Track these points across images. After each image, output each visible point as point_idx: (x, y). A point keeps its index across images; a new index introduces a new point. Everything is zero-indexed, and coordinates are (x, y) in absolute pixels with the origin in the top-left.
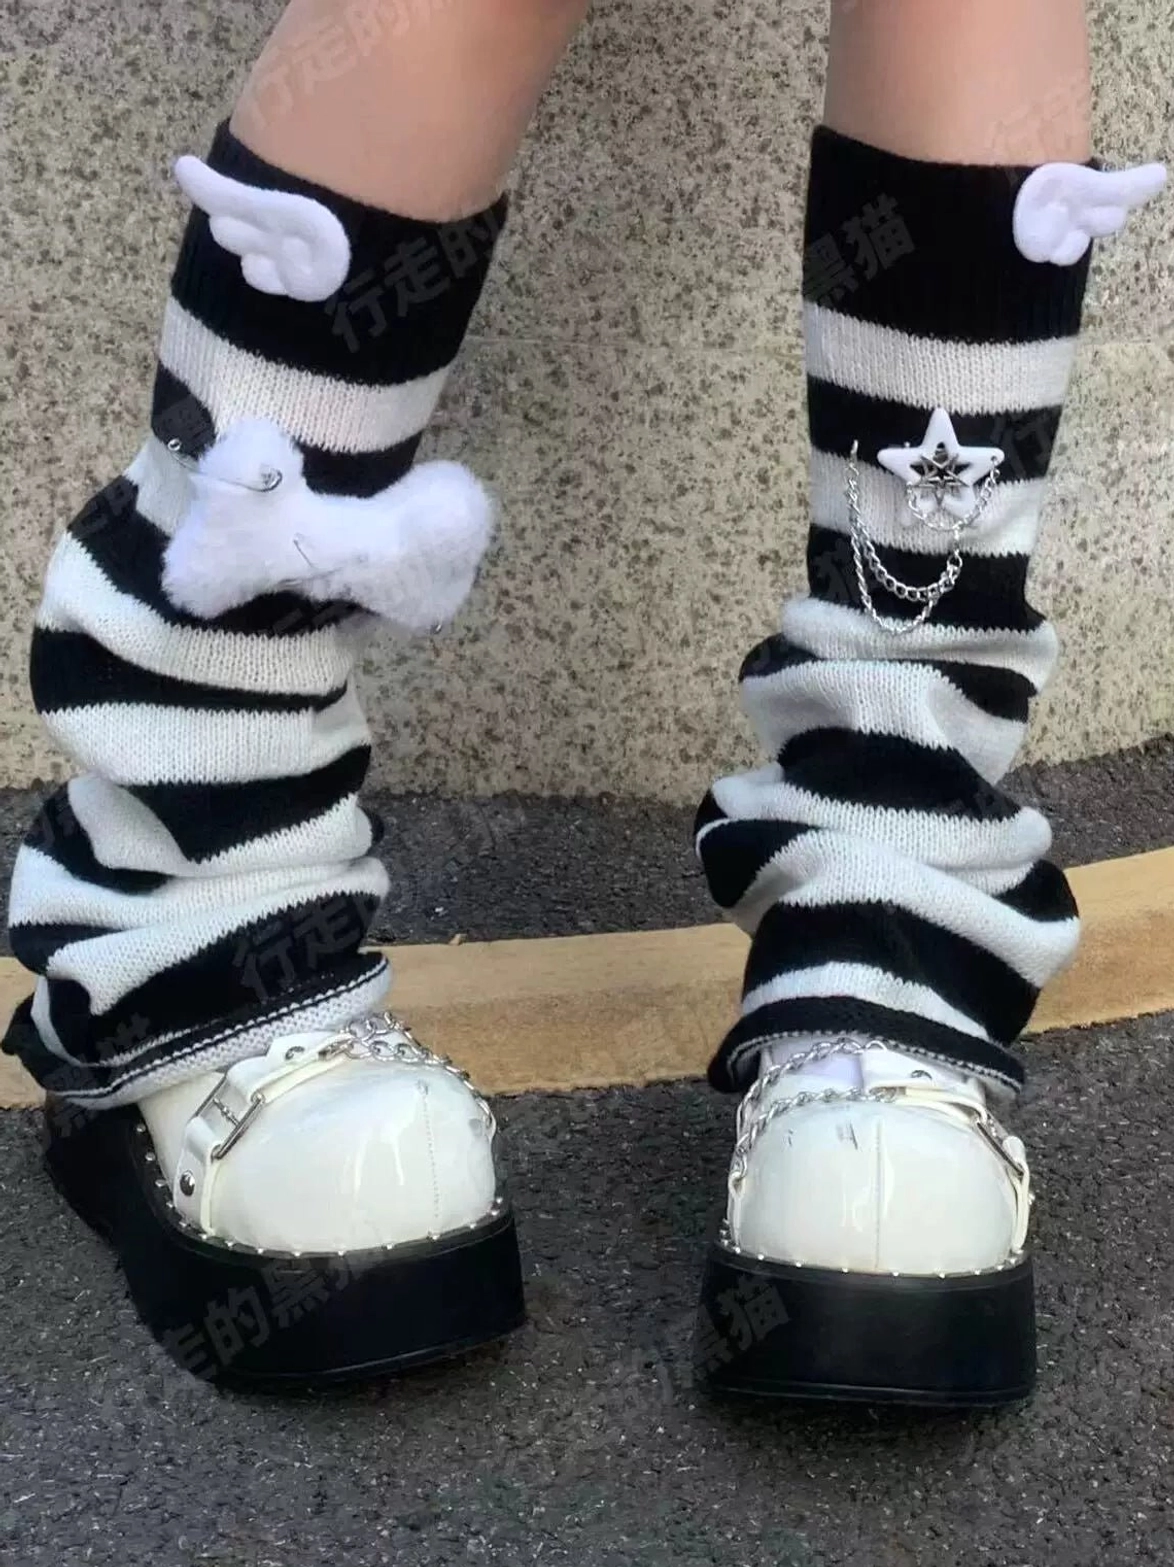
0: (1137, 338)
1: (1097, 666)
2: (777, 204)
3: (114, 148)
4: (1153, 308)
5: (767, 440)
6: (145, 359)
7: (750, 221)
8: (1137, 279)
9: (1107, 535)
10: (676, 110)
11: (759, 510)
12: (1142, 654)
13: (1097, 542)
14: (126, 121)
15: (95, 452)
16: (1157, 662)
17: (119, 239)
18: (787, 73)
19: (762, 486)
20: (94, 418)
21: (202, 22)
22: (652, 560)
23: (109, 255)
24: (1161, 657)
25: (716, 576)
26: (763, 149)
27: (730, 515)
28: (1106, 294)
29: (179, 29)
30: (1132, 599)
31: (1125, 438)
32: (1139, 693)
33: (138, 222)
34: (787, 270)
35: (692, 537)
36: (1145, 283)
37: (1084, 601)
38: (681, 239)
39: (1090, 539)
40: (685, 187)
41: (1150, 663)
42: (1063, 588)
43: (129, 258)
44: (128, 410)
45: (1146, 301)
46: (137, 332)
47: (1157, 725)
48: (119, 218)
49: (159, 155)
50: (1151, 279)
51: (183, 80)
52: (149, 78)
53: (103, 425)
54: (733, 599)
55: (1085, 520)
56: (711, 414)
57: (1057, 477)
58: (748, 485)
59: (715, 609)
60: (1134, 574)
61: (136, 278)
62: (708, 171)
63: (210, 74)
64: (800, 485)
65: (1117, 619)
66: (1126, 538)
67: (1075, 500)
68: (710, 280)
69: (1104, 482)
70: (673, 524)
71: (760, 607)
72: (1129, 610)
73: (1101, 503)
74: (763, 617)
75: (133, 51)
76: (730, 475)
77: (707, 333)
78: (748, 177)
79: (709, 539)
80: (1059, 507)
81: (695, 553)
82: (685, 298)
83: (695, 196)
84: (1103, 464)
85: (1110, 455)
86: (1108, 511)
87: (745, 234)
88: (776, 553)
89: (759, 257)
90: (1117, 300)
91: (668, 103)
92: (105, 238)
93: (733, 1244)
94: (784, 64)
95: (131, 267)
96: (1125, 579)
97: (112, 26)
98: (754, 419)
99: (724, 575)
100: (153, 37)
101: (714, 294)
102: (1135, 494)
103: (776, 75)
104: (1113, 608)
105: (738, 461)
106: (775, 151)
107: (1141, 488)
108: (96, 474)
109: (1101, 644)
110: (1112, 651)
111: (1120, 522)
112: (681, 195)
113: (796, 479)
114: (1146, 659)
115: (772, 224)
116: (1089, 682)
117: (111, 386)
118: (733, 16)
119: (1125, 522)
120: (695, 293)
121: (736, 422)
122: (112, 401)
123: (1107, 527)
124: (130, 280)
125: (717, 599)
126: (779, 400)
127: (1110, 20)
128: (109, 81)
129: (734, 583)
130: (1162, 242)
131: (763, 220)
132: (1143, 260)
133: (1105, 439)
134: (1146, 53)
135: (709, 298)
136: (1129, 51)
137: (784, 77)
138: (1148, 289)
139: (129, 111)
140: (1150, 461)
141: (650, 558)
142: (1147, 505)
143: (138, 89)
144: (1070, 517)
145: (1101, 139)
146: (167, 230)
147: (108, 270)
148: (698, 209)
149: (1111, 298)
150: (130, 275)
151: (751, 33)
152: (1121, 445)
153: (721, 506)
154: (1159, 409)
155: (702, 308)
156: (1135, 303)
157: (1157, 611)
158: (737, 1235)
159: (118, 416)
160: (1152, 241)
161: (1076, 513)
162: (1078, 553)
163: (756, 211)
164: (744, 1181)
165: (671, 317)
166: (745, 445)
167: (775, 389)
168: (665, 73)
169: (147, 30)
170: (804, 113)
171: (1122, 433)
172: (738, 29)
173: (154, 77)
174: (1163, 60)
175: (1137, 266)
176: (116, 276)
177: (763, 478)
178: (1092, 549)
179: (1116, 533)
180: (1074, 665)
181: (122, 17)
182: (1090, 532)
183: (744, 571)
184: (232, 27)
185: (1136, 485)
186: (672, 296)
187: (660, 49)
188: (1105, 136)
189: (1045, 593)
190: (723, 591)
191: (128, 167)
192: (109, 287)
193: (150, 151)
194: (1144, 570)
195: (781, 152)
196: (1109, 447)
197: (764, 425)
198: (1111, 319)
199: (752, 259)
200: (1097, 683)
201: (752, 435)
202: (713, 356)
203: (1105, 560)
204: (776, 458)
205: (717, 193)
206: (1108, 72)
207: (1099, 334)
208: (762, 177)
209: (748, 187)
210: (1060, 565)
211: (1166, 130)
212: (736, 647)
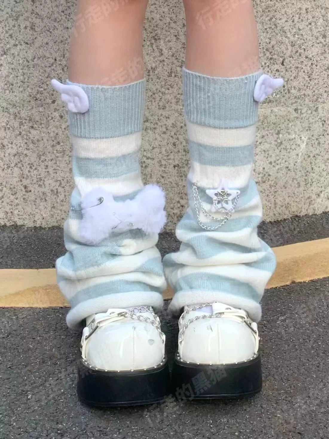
0: (285, 106)
1: (275, 196)
2: (177, 70)
3: (6, 58)
4: (289, 98)
5: (175, 134)
6: (15, 113)
7: (170, 75)
8: (284, 90)
9: (278, 160)
10: (150, 45)
11: (173, 153)
12: (289, 193)
13: (275, 162)
14: (9, 50)
15: (3, 138)
16: (293, 195)
17: (8, 82)
18: (179, 35)
19: (174, 147)
20: (3, 129)
21: (28, 24)
22: (146, 167)
23: (6, 86)
24: (294, 194)
25: (163, 171)
26: (173, 56)
27: (166, 155)
28: (274, 94)
29: (22, 26)
30: (286, 178)
31: (282, 134)
32: (288, 204)
33: (13, 77)
34: (180, 88)
35: (156, 160)
36: (286, 91)
37: (271, 179)
38: (152, 80)
39: (273, 161)
40: (153, 66)
41: (291, 195)
42: (265, 175)
43: (11, 87)
44: (12, 127)
45: (287, 96)
46: (13, 106)
47: (294, 212)
48: (8, 76)
49: (18, 60)
50: (288, 90)
51: (24, 39)
52: (15, 39)
53: (5, 131)
54: (167, 177)
55: (271, 156)
56: (160, 127)
57: (262, 144)
58: (171, 146)
59: (162, 180)
60: (286, 171)
61: (13, 92)
62: (158, 62)
63: (30, 38)
64: (184, 146)
65: (281, 183)
66: (284, 161)
67: (268, 151)
68: (160, 91)
69: (276, 145)
70: (151, 157)
71: (174, 179)
72: (285, 181)
73: (275, 152)
74: (175, 182)
75: (11, 32)
76: (166, 144)
77: (159, 106)
78: (169, 64)
79: (160, 161)
80: (263, 152)
81: (157, 165)
82: (153, 96)
83: (155, 69)
84: (276, 141)
85: (278, 138)
86: (278, 153)
87: (168, 79)
88: (178, 165)
89: (172, 85)
90: (278, 96)
91: (148, 44)
92: (5, 81)
93: (180, 359)
94: (178, 33)
95: (11, 89)
96: (284, 172)
97: (6, 26)
98: (171, 128)
99: (165, 171)
100: (16, 28)
101: (161, 95)
102: (286, 149)
103: (176, 36)
104: (280, 180)
105: (168, 140)
106: (176, 56)
107: (287, 147)
108: (3, 144)
109: (276, 190)
110: (280, 192)
111: (281, 157)
112: (152, 68)
113: (183, 145)
114: (290, 195)
115: (175, 76)
116: (273, 200)
117: (7, 121)
118: (164, 21)
119: (283, 157)
120: (156, 95)
121: (167, 130)
122: (7, 124)
123: (278, 158)
124: (11, 93)
125: (163, 177)
126: (179, 123)
127: (274, 20)
128: (5, 40)
129: (167, 173)
130: (291, 80)
131: (173, 75)
132: (286, 85)
133: (276, 134)
134: (285, 28)
135: (160, 96)
136: (280, 28)
137: (178, 36)
138: (287, 93)
139: (10, 48)
140: (290, 140)
141: (146, 166)
142: (289, 152)
143: (12, 42)
144: (266, 156)
145: (272, 52)
146: (20, 79)
147: (6, 90)
148: (156, 72)
149: (276, 95)
150: (11, 91)
151: (169, 25)
152: (281, 135)
153: (164, 152)
154: (292, 126)
155: (158, 99)
156: (284, 96)
157: (293, 181)
158: (181, 356)
159: (9, 128)
160: (288, 79)
161: (268, 154)
162: (269, 165)
163: (171, 72)
164: (183, 342)
165: (150, 101)
166: (169, 136)
167: (177, 120)
168: (147, 36)
169: (14, 26)
170: (183, 46)
171: (281, 132)
172: (166, 24)
173: (16, 39)
174: (290, 30)
175: (284, 86)
176: (8, 91)
177: (174, 144)
178: (273, 164)
179: (281, 160)
180: (268, 195)
181: (8, 23)
182: (273, 159)
183: (170, 170)
184: (36, 25)
185: (286, 146)
186: (150, 96)
187: (146, 29)
188: (273, 51)
189: (259, 176)
190: (164, 175)
191: (10, 63)
192: (6, 94)
193: (15, 58)
194: (289, 170)
195: (177, 57)
196: (277, 136)
197: (174, 130)
198: (276, 101)
199: (170, 85)
200: (275, 201)
201: (171, 133)
202: (161, 111)
203: (277, 167)
204: (178, 139)
205: (161, 68)
206: (274, 34)
207: (273, 105)
208: (173, 63)
209: (169, 67)
210: (264, 168)
211: (292, 49)
212: (168, 190)
